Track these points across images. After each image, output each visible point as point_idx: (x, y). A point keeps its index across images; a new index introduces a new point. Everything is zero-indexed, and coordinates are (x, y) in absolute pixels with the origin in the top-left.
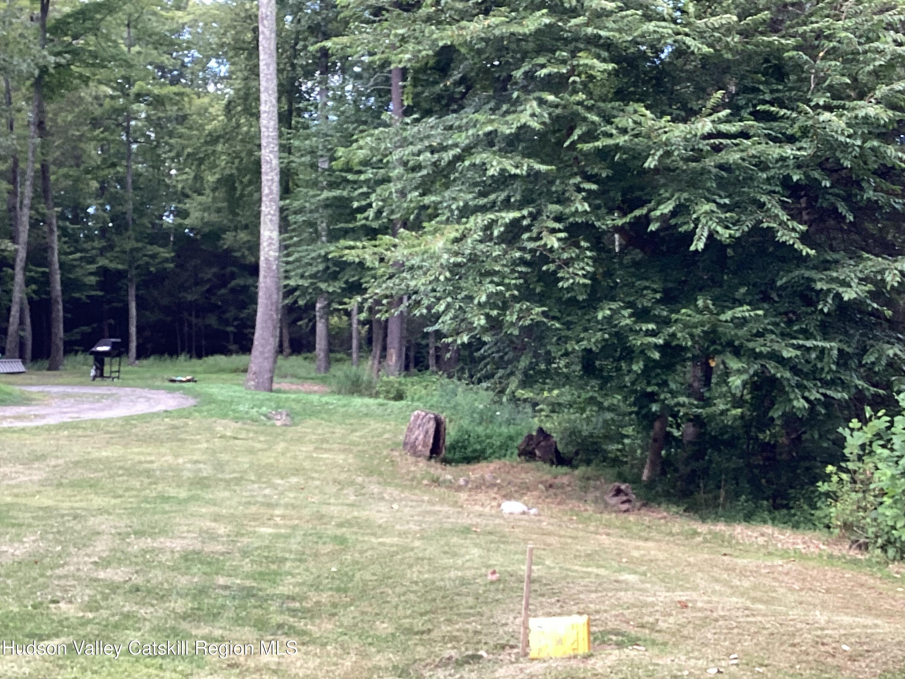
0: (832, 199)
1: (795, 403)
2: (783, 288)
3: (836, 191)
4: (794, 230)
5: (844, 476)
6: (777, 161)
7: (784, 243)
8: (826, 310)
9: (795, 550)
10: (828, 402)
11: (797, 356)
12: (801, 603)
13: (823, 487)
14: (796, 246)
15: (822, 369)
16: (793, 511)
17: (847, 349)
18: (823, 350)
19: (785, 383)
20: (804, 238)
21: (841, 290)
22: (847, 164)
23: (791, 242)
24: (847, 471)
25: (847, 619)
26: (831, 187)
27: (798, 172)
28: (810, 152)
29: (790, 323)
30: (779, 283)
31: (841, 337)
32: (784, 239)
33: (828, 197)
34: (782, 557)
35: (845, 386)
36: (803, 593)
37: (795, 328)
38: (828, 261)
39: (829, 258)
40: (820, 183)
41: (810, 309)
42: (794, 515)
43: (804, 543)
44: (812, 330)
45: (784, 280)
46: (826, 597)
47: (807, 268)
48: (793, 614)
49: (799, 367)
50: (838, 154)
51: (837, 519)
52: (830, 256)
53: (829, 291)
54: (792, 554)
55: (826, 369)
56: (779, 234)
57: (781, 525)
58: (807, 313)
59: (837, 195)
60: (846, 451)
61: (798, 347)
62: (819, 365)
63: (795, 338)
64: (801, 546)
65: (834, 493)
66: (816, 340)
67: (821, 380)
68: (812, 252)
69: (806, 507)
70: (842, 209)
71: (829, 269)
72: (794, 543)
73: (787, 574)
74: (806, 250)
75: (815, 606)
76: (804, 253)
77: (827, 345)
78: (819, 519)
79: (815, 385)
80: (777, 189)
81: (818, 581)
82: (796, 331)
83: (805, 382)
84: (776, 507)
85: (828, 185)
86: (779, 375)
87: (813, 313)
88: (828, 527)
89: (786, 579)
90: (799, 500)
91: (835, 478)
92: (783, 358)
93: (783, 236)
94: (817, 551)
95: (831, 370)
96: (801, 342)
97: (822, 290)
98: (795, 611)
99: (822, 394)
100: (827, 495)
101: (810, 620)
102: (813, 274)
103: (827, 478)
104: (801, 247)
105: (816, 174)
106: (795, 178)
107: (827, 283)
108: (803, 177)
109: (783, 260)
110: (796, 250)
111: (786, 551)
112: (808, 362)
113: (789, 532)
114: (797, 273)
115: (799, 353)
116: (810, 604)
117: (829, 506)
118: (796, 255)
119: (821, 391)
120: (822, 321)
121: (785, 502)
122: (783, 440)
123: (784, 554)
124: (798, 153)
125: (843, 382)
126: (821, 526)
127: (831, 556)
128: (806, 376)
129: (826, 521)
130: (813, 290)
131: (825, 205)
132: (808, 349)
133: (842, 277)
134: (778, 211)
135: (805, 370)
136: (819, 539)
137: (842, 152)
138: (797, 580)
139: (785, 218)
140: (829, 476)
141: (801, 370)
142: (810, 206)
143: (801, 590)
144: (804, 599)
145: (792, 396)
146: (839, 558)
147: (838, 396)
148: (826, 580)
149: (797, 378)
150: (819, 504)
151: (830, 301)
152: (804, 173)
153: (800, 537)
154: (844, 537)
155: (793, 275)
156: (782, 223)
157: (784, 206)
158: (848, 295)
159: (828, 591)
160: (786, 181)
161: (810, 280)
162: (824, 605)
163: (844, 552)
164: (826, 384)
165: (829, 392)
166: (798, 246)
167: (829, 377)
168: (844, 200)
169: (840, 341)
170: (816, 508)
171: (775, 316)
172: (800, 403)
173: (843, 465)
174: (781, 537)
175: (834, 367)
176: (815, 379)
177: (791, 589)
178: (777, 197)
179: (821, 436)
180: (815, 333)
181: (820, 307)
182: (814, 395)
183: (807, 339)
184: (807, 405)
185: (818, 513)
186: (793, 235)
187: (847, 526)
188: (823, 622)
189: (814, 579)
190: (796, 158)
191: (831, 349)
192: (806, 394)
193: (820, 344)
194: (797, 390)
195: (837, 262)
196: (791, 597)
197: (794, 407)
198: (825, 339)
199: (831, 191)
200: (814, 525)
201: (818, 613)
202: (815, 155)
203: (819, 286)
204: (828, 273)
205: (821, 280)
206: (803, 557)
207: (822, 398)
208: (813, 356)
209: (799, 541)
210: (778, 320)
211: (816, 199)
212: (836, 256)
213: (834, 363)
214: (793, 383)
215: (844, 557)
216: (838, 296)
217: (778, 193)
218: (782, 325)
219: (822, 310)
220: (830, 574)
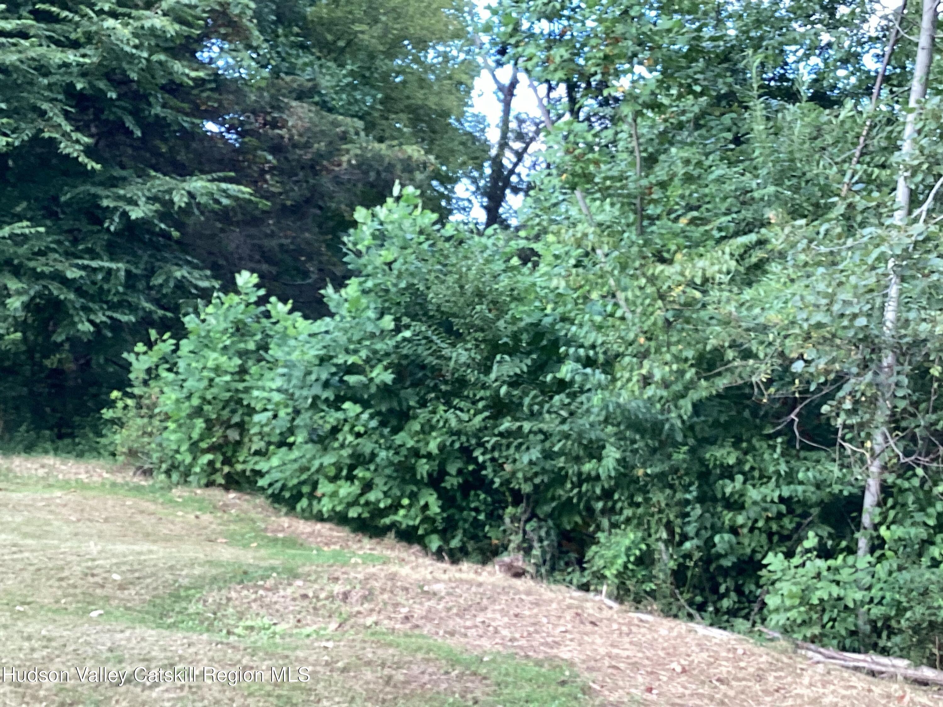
0: (119, 112)
1: (80, 326)
2: (68, 204)
3: (122, 103)
4: (78, 142)
5: (130, 402)
6: (60, 67)
7: (68, 155)
8: (112, 228)
9: (77, 481)
10: (116, 325)
11: (81, 277)
12: (76, 534)
13: (107, 414)
14: (80, 159)
15: (109, 291)
16: (77, 440)
17: (135, 271)
18: (109, 272)
19: (70, 305)
20: (89, 151)
21: (128, 208)
22: (134, 76)
23: (75, 155)
24: (132, 396)
25: (120, 548)
26: (117, 99)
27: (82, 80)
28: (95, 60)
29: (75, 242)
30: (63, 199)
31: (129, 258)
32: (67, 151)
33: (114, 109)
34: (61, 488)
35: (133, 308)
36: (80, 524)
37: (81, 247)
38: (115, 178)
39: (115, 174)
40: (106, 95)
41: (96, 228)
42: (79, 444)
43: (87, 472)
44: (98, 250)
45: (68, 196)
46: (105, 527)
47: (94, 184)
48: (65, 547)
49: (84, 288)
50: (125, 66)
51: (123, 446)
52: (117, 172)
53: (116, 209)
54: (74, 484)
55: (113, 291)
56: (62, 145)
57: (64, 455)
58: (92, 232)
59: (124, 109)
60: (132, 376)
61: (84, 268)
62: (106, 287)
63: (81, 258)
64: (83, 476)
65: (119, 419)
66: (102, 260)
67: (107, 302)
68: (98, 167)
69: (91, 435)
70: (130, 123)
71: (116, 186)
72: (76, 474)
73: (65, 505)
74: (91, 165)
75: (91, 536)
76: (89, 167)
77: (113, 266)
78: (105, 446)
79: (102, 308)
80: (60, 97)
81: (97, 510)
82: (81, 251)
83: (91, 305)
84: (61, 437)
85: (114, 96)
86: (62, 297)
87: (99, 232)
88: (114, 455)
89: (64, 511)
90: (84, 428)
91: (120, 404)
92: (67, 279)
93: (66, 148)
94: (100, 480)
95: (117, 292)
96: (86, 262)
97: (108, 207)
98: (69, 544)
99: (109, 317)
100: (113, 421)
101: (82, 552)
102: (100, 191)
103: (111, 404)
104: (86, 160)
105: (102, 85)
106: (79, 86)
107: (115, 200)
108: (87, 86)
109: (66, 173)
110: (80, 164)
111: (67, 482)
112: (94, 283)
113: (71, 462)
114: (81, 188)
115: (83, 273)
116: (85, 535)
117: (115, 433)
118: (82, 169)
119: (109, 313)
120: (108, 240)
121: (69, 431)
122: (71, 366)
123: (65, 485)
124: (81, 60)
125: (130, 304)
126: (106, 454)
127: (114, 485)
128: (92, 298)
129: (111, 448)
130: (99, 207)
131: (112, 117)
132: (95, 270)
133: (129, 195)
134: (60, 120)
135: (91, 292)
136: (102, 468)
137: (129, 63)
138: (75, 511)
139: (68, 128)
140: (115, 401)
141: (86, 292)
142: (97, 118)
143: (79, 520)
144: (80, 530)
145: (76, 319)
146: (122, 485)
147: (124, 318)
148: (106, 509)
149: (82, 300)
150: (104, 432)
151: (117, 219)
152: (90, 83)
153: (83, 467)
154: (129, 464)
155: (77, 191)
156: (65, 134)
157: (67, 115)
158: (135, 214)
159: (106, 520)
160: (69, 89)
161: (96, 197)
162: (100, 535)
163: (128, 479)
164: (113, 307)
165: (115, 315)
166: (82, 159)
167: (115, 300)
168: (131, 113)
169: (128, 262)
170: (102, 436)
171: (59, 234)
172: (86, 327)
173: (129, 390)
174: (63, 467)
175: (121, 289)
176: (102, 301)
177: (68, 522)
178: (59, 105)
179: (106, 360)
180: (102, 253)
181: (106, 225)
182: (100, 318)
183: (93, 259)
184: (92, 329)
185: (103, 441)
186: (77, 147)
187: (132, 453)
188: (95, 552)
189: (93, 508)
190: (79, 64)
191: (118, 270)
192: (92, 317)
193: (107, 264)
194: (81, 313)
195: (124, 179)
196: (66, 529)
197: (78, 331)
198: (112, 260)
199: (117, 103)
200: (99, 453)
201: (92, 543)
202: (100, 64)
203: (105, 203)
204: (115, 190)
205: (107, 197)
206: (83, 486)
207: (109, 321)
208: (100, 277)
209: (82, 470)
210: (62, 238)
211: (102, 111)
212: (124, 173)
213: (121, 285)
214: (78, 305)
215: (127, 484)
216: (125, 214)
217: (61, 101)
218: (67, 243)
219: (108, 229)
220: (110, 503)
